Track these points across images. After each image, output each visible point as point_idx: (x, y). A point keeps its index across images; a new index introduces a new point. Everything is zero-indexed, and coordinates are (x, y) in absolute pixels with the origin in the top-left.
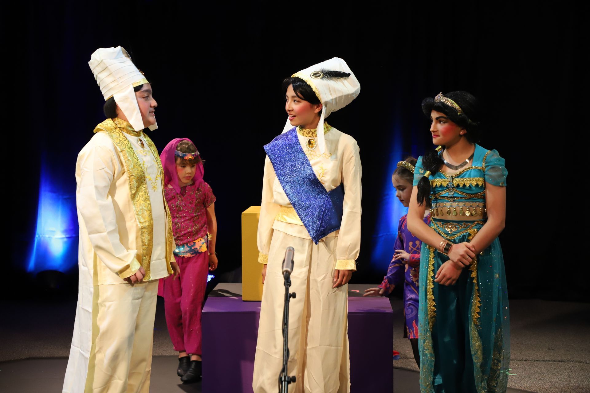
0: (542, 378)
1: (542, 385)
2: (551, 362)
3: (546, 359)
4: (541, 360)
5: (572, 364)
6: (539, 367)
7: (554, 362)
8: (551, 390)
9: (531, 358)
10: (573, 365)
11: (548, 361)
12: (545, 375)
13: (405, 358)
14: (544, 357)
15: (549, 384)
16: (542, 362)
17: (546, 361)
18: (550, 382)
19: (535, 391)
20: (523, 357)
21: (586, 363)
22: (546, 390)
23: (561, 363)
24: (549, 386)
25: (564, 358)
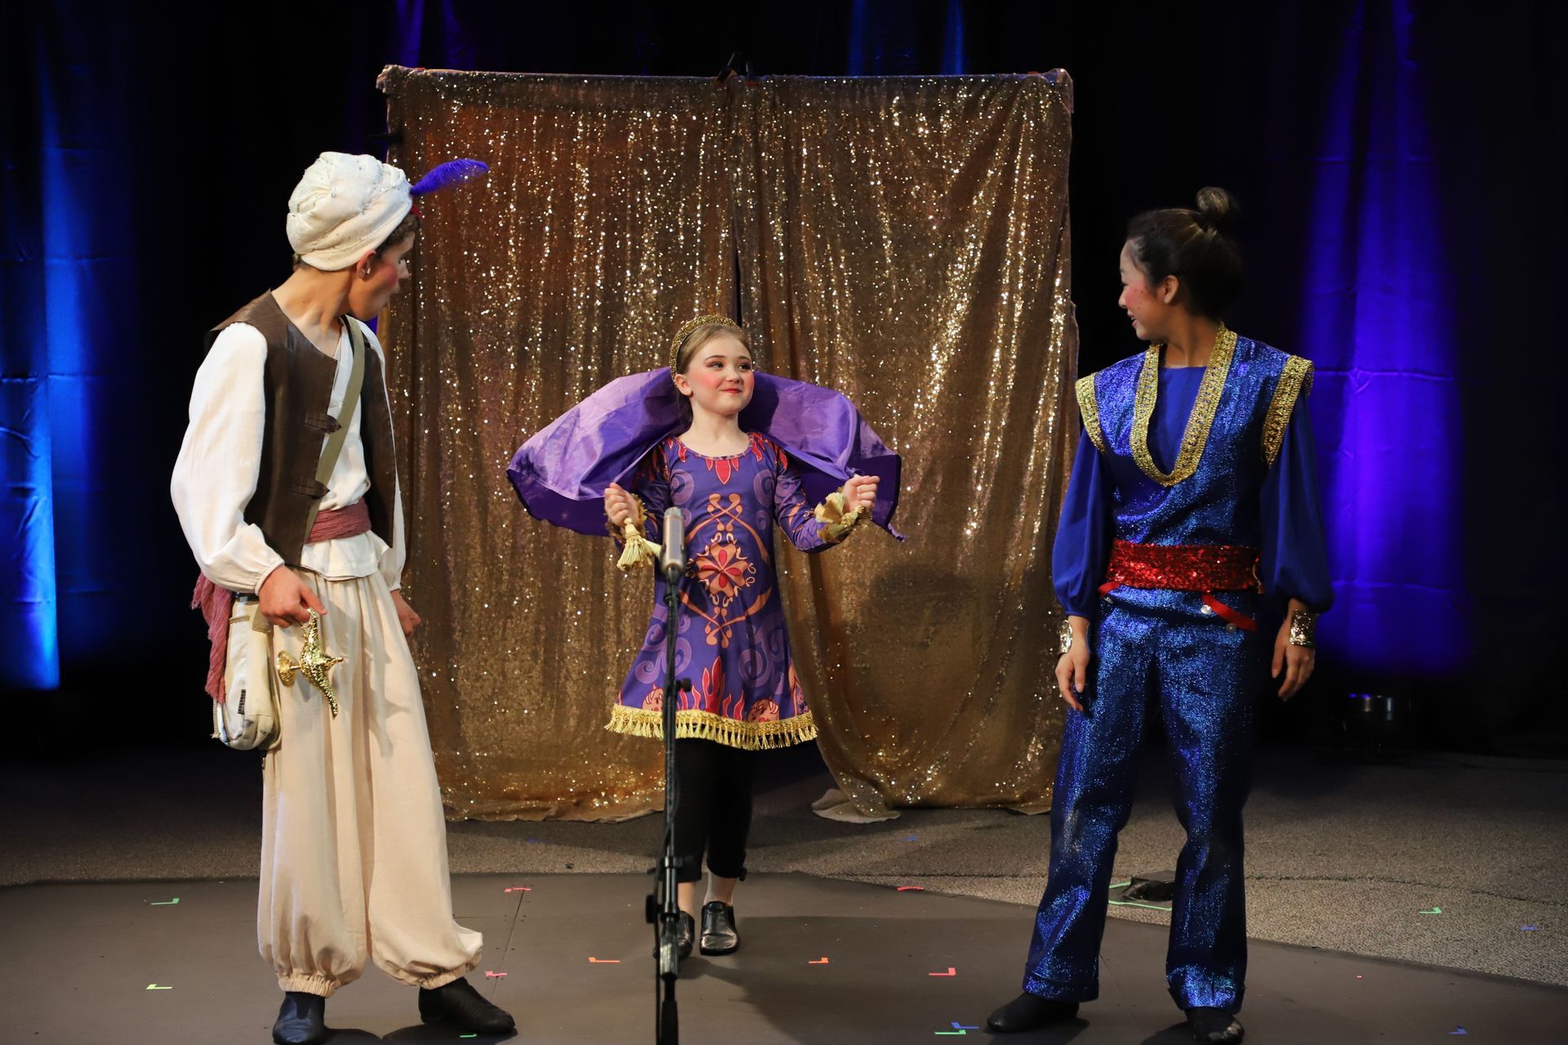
0: (1298, 914)
1: (1298, 928)
2: (1320, 881)
3: (1308, 874)
4: (1297, 877)
6: (1291, 891)
7: (1328, 881)
8: (1319, 937)
9: (1274, 872)
10: (1372, 887)
11: (1314, 878)
12: (1304, 908)
13: (970, 876)
14: (1303, 870)
15: (1314, 925)
16: (1298, 882)
17: (1309, 878)
18: (1316, 921)
19: (1282, 940)
20: (1254, 871)
21: (1403, 883)
22: (1307, 938)
23: (1343, 883)
24: (1314, 930)
25: (1351, 872)
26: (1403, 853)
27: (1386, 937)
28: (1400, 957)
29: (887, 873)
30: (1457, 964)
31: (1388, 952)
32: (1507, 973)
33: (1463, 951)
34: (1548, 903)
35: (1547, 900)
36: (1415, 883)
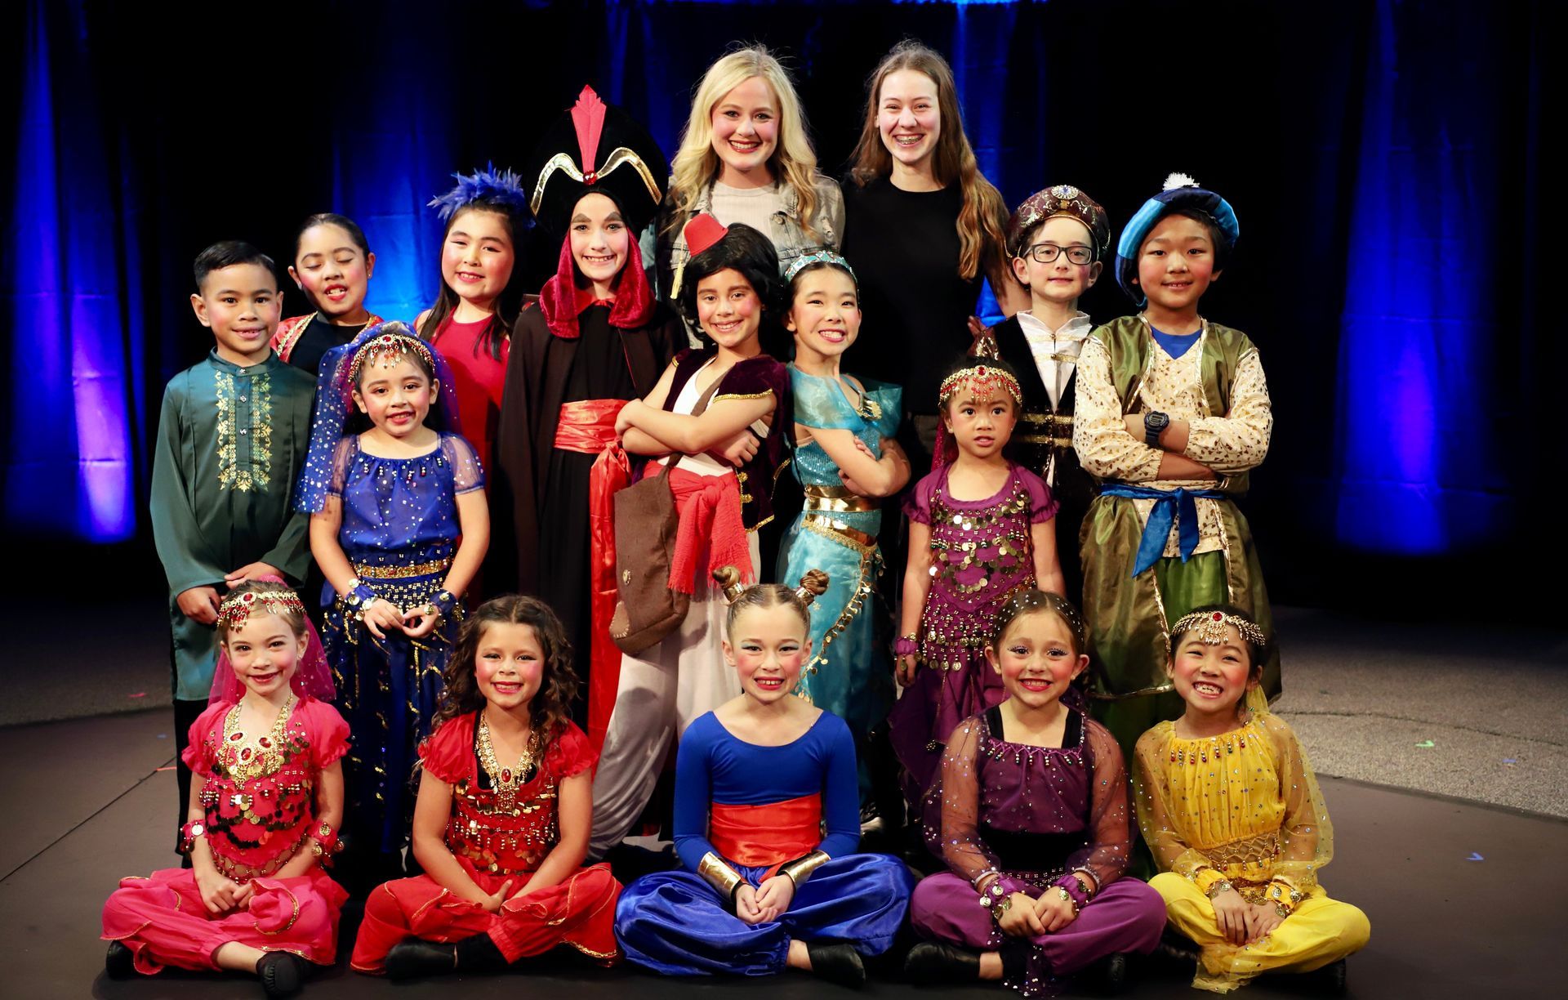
2: (1329, 716)
3: (1318, 710)
4: (1309, 712)
5: (1371, 720)
7: (1335, 716)
8: (1338, 767)
9: (1290, 708)
12: (1320, 739)
16: (1311, 716)
17: (1319, 713)
18: (1332, 751)
21: (1396, 718)
23: (1348, 718)
25: (1352, 709)
26: (1391, 693)
27: (1394, 768)
28: (1410, 786)
30: (1460, 794)
31: (1398, 782)
32: (1503, 802)
33: (1461, 781)
34: (1519, 738)
35: (1517, 735)
36: (1406, 719)
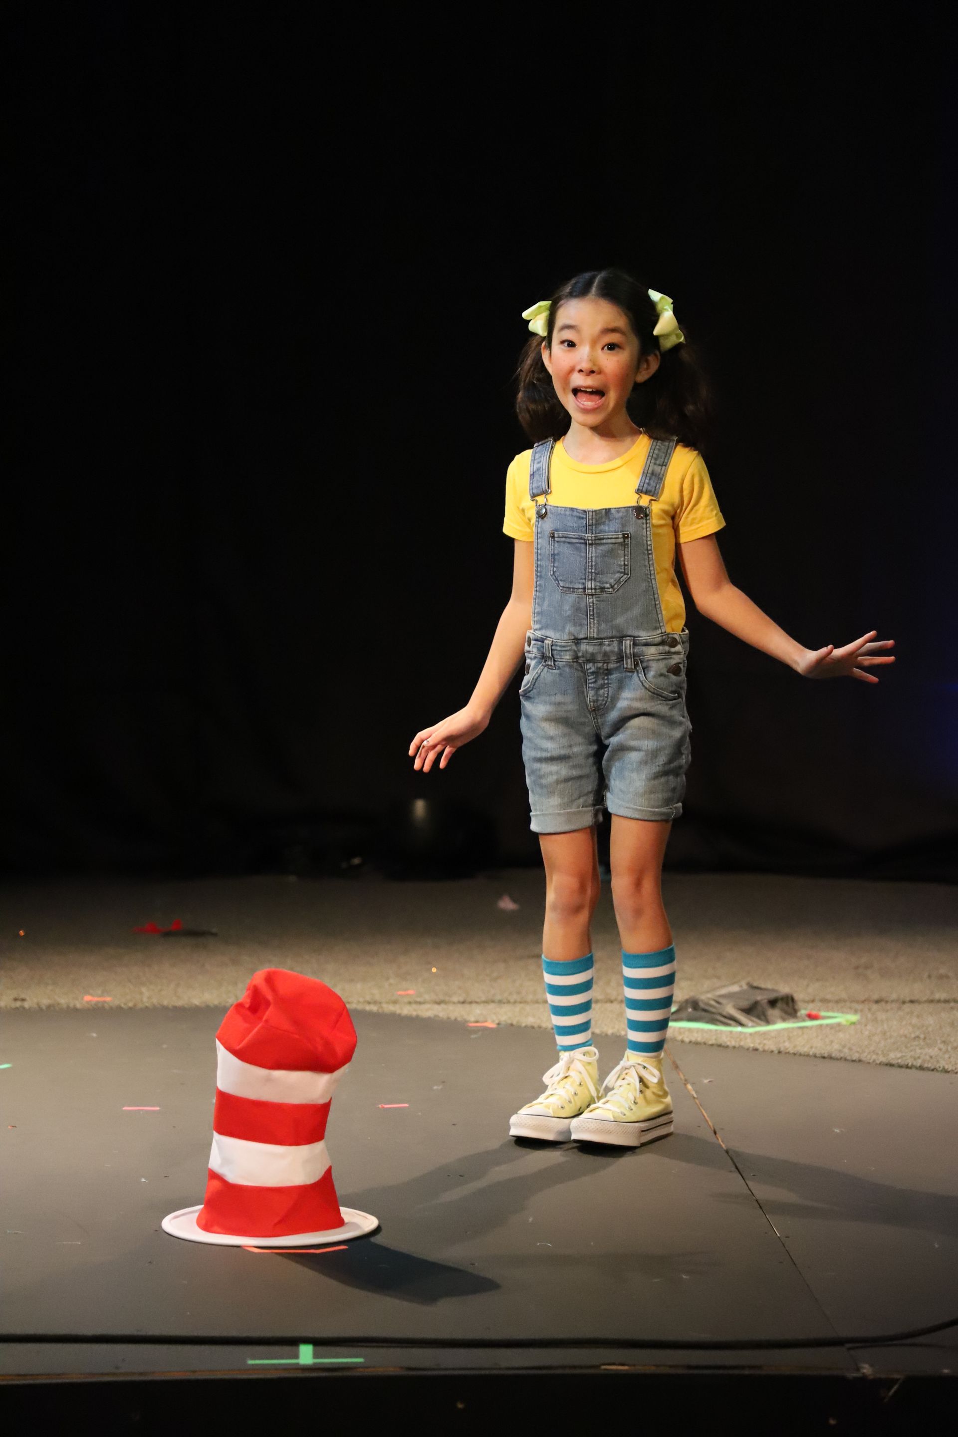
1: (920, 1049)
2: (952, 1004)
3: (937, 997)
4: (925, 999)
6: (916, 1014)
8: (947, 1057)
9: (895, 995)
11: (945, 1001)
14: (933, 991)
15: (941, 1045)
16: (925, 1006)
29: (418, 999)
